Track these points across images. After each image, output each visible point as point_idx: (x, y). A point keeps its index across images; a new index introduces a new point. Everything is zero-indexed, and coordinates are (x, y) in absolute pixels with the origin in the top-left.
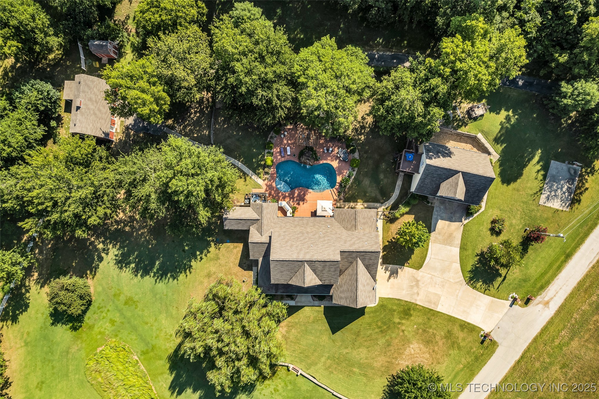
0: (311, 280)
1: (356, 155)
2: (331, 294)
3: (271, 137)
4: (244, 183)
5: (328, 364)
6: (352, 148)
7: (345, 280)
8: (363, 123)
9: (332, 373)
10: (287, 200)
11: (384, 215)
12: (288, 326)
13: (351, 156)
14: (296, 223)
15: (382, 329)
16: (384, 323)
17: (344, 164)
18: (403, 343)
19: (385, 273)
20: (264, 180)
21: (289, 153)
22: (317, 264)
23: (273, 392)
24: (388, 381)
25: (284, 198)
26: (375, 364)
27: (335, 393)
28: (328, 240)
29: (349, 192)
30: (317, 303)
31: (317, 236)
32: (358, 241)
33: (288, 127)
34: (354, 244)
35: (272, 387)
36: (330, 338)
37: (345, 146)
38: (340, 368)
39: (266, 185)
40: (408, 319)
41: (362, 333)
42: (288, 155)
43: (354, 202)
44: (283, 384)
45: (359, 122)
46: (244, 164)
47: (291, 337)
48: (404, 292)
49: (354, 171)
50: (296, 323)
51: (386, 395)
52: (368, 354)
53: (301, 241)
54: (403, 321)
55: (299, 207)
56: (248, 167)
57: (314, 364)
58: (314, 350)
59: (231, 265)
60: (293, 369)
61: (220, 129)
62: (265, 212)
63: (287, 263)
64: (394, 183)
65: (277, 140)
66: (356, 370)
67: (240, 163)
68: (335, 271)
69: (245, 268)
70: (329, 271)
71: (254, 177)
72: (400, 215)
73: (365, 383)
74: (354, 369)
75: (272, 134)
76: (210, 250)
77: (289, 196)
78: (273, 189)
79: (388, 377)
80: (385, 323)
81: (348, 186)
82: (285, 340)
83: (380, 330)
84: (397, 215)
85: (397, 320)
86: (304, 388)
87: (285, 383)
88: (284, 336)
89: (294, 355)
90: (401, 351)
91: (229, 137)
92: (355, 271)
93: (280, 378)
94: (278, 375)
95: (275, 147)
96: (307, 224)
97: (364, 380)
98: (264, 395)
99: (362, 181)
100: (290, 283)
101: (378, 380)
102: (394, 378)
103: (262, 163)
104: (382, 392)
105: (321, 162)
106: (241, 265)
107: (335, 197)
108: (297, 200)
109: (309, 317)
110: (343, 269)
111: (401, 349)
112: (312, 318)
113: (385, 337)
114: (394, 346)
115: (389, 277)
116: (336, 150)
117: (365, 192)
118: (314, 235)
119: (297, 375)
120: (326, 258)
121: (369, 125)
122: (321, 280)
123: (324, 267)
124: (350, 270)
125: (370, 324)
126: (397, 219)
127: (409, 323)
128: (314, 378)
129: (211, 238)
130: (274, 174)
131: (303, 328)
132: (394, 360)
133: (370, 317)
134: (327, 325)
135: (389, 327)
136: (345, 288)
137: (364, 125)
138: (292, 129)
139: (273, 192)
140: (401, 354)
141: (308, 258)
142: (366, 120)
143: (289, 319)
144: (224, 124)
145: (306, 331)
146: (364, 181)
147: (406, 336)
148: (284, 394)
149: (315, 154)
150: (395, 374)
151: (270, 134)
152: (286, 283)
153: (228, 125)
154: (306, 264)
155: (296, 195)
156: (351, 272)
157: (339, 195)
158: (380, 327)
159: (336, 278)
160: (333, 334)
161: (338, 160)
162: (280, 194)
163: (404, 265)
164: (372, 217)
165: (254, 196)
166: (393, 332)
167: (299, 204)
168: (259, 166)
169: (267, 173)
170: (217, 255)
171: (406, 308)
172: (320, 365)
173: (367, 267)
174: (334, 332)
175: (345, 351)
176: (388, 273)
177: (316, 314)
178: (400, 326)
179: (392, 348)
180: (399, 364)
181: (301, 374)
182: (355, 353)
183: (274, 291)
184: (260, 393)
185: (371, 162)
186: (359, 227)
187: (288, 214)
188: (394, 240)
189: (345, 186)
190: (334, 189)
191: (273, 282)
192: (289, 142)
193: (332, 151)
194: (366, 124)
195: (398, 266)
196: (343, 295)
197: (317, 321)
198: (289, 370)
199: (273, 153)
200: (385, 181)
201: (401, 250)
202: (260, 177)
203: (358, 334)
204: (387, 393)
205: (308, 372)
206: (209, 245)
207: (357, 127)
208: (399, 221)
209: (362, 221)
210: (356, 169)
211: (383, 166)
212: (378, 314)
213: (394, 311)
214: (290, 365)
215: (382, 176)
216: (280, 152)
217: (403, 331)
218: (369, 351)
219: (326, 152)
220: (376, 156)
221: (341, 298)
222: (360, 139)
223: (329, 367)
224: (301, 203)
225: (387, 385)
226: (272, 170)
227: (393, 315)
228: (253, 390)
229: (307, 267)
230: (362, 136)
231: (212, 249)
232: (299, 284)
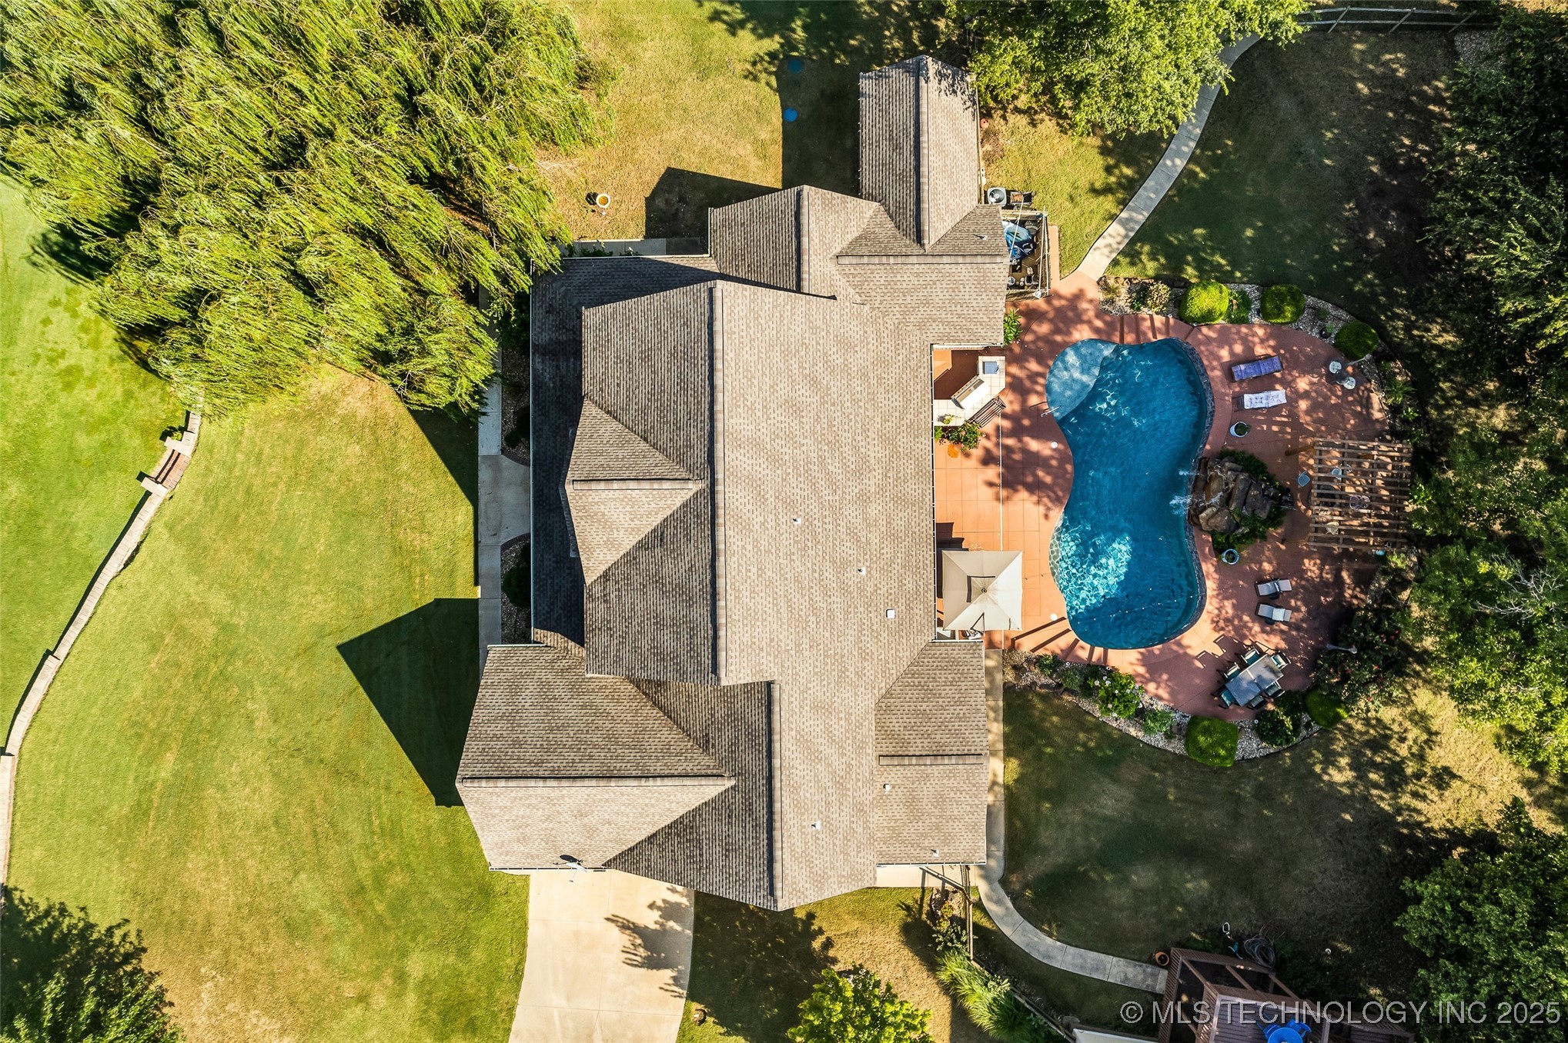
0: (607, 524)
1: (1250, 746)
2: (537, 633)
3: (1318, 314)
4: (1083, 183)
5: (194, 626)
6: (1288, 723)
7: (611, 708)
8: (1419, 776)
9: (154, 649)
10: (1011, 404)
11: (945, 894)
12: (378, 422)
13: (1242, 719)
14: (903, 441)
15: (371, 895)
16: (398, 906)
17: (1201, 683)
18: (305, 997)
19: (652, 906)
20: (1103, 283)
21: (1250, 401)
22: (695, 553)
23: (63, 364)
24: (110, 931)
25: (1016, 386)
26: (195, 861)
27: (51, 664)
28: (831, 616)
29: (1059, 711)
30: (493, 563)
31: (849, 549)
32: (826, 781)
33: (1376, 398)
34: (814, 756)
35: (85, 359)
36: (321, 633)
37: (1295, 685)
38: (177, 684)
39: (1079, 295)
40: (423, 1021)
41: (349, 790)
42: (1238, 400)
43: (1006, 738)
44: (100, 409)
45: (1421, 757)
46: (1177, 185)
47: (322, 439)
48: (558, 1001)
49: (1169, 736)
50: (389, 465)
51: (38, 920)
52: (246, 825)
53: (822, 460)
54: (411, 999)
55: (973, 462)
56: (1166, 201)
57: (198, 558)
58: (260, 557)
59: (674, 135)
60: (175, 457)
61: (1348, 62)
62: (963, 271)
63: (699, 378)
64: (1110, 943)
65: (1311, 341)
66: (168, 765)
67: (1180, 163)
68: (660, 656)
69: (659, 202)
70: (659, 623)
71: (1116, 235)
72: (955, 981)
73: (99, 811)
74: (170, 757)
75: (1338, 319)
76: (745, 35)
77: (1026, 411)
78: (1057, 331)
79: (132, 928)
80: (404, 908)
81: (1086, 705)
82: (311, 414)
83: (368, 883)
84: (954, 966)
85: (416, 966)
86: (81, 513)
87: (104, 421)
88: (328, 404)
89: (240, 457)
90: (260, 991)
91: (1306, 108)
92: (659, 768)
93: (129, 395)
94: (144, 386)
95: (1276, 332)
96: (900, 500)
97: (119, 810)
98: (46, 322)
99: (1115, 780)
100: (589, 410)
101: (118, 880)
102: (127, 958)
103: (1190, 273)
104: (56, 900)
105: (1208, 568)
106: (673, 179)
107: (1027, 645)
108: (1008, 449)
109: (422, 529)
110: (669, 698)
111: (275, 988)
112: (417, 540)
113: (333, 908)
114: (286, 954)
115: (628, 927)
116: (1270, 642)
117: (1057, 796)
118: (852, 533)
119: (141, 476)
120: (731, 607)
121: (1409, 808)
122: (605, 576)
123: (682, 592)
124: (667, 734)
125: (392, 832)
126: (933, 965)
127: (406, 1027)
128: (131, 558)
129: (800, 34)
130: (1138, 332)
131: (368, 500)
132: (216, 953)
133: (429, 830)
134: (384, 617)
135: (379, 925)
136: (569, 709)
137: (1405, 780)
138: (1366, 419)
139: (1044, 329)
140: (248, 989)
141: (732, 496)
142: (1432, 793)
143: (411, 428)
144: (1370, 78)
145: (355, 514)
146: (1113, 788)
147: (337, 1016)
148: (53, 418)
149: (1253, 535)
150: (147, 964)
151: (1337, 306)
152: (586, 387)
153: (1369, 100)
154: (694, 487)
155: (1034, 445)
156: (652, 744)
157: (1039, 662)
158: (379, 883)
159: (618, 660)
160: (341, 648)
161: (1219, 652)
162: (1034, 366)
163: (692, 997)
164: (947, 839)
165: (1024, 235)
166: (355, 946)
167: (988, 460)
168: (1175, 259)
169: (1141, 294)
170: (723, 66)
171: (478, 1012)
172: (190, 585)
173: (683, 829)
174: (345, 650)
175: (259, 708)
176: (650, 920)
177: (437, 559)
178: (389, 981)
179: (278, 943)
180: (198, 980)
181: (148, 494)
182: (252, 758)
183: (545, 337)
184: (55, 303)
185: (1214, 818)
186: (896, 775)
187: (943, 407)
188: (816, 944)
189: (1087, 691)
190: (1072, 636)
191: (592, 317)
192: (1303, 405)
193: (1268, 621)
194: (1415, 795)
195: (685, 966)
196: (529, 694)
197: (403, 568)
198: (166, 434)
199: (1243, 321)
200: (1121, 897)
201: (767, 982)
202: (1115, 263)
203: (343, 772)
204: (55, 926)
205: (159, 528)
206: (765, 29)
207: (1393, 743)
208: (917, 971)
209: (926, 792)
210: (1177, 747)
211: (1196, 885)
212: (447, 871)
213: (463, 953)
214: (190, 439)
215: (1142, 876)
216: (1251, 359)
217: (363, 998)
218: (260, 828)
219: (1264, 590)
220: (1245, 846)
221: (514, 689)
222: (1330, 760)
223: (181, 633)
224: (993, 473)
225: (90, 927)
226: (1159, 320)
227: (441, 946)
228: (72, 267)
229: (674, 496)
230: (1349, 775)
231: (749, 44)
232: (583, 454)
